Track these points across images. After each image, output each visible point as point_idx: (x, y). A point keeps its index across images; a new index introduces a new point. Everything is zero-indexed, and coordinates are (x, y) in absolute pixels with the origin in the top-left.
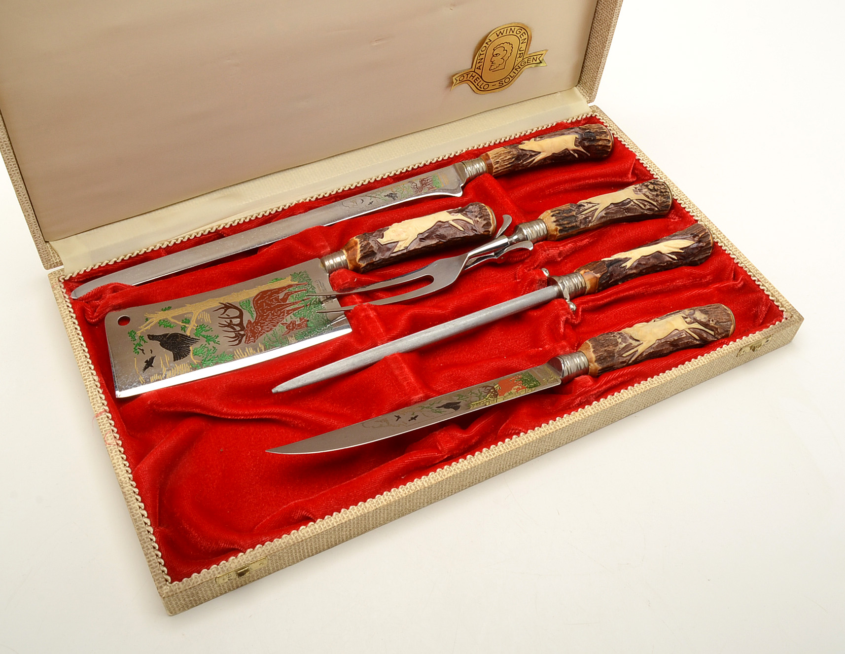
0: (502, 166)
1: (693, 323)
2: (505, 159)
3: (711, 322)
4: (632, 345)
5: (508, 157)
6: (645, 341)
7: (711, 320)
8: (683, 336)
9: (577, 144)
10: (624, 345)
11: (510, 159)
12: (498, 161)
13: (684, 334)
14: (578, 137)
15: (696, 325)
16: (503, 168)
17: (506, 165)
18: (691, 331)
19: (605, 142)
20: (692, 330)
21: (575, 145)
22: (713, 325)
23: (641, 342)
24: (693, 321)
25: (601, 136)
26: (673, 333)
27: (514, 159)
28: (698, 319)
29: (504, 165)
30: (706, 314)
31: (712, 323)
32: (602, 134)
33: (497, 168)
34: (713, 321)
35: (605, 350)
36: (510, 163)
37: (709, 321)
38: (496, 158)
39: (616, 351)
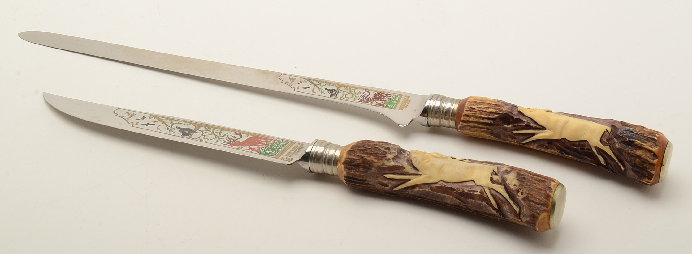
0: (477, 117)
1: (500, 184)
2: (484, 110)
3: (520, 194)
4: (404, 170)
5: (491, 110)
6: (425, 174)
7: (521, 191)
8: (476, 193)
9: (605, 140)
10: (392, 163)
11: (492, 113)
12: (474, 109)
13: (479, 191)
14: (609, 131)
15: (500, 189)
16: (477, 120)
17: (483, 118)
18: (491, 193)
19: (648, 154)
20: (493, 192)
21: (601, 141)
22: (520, 198)
23: (420, 173)
24: (500, 181)
25: (646, 143)
26: (467, 184)
27: (497, 116)
28: (507, 182)
29: (481, 117)
30: (520, 181)
31: (520, 197)
32: (649, 141)
33: (467, 116)
34: (522, 193)
35: (362, 157)
36: (489, 119)
37: (518, 191)
38: (474, 104)
39: (376, 165)
